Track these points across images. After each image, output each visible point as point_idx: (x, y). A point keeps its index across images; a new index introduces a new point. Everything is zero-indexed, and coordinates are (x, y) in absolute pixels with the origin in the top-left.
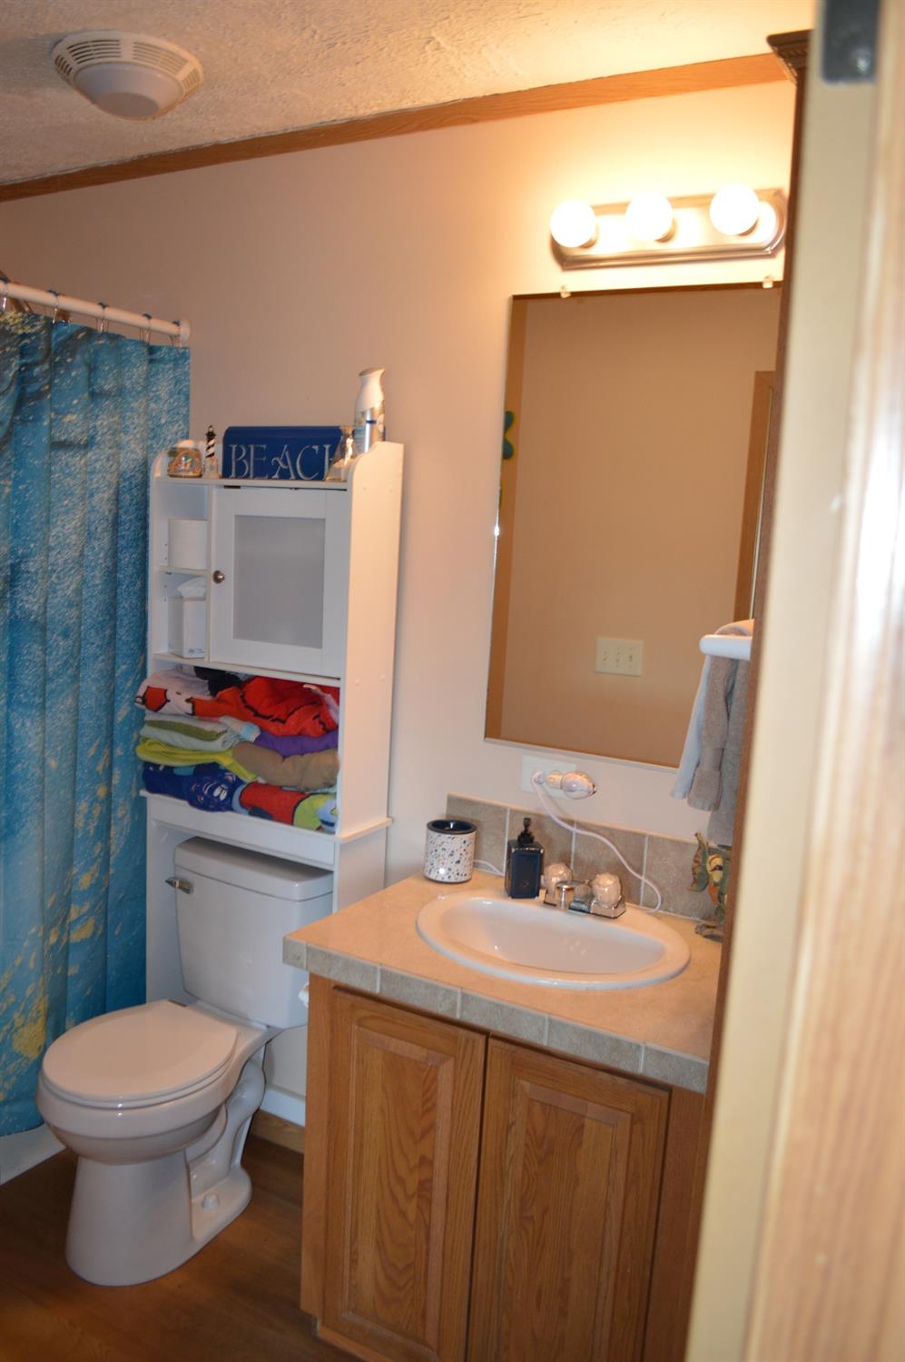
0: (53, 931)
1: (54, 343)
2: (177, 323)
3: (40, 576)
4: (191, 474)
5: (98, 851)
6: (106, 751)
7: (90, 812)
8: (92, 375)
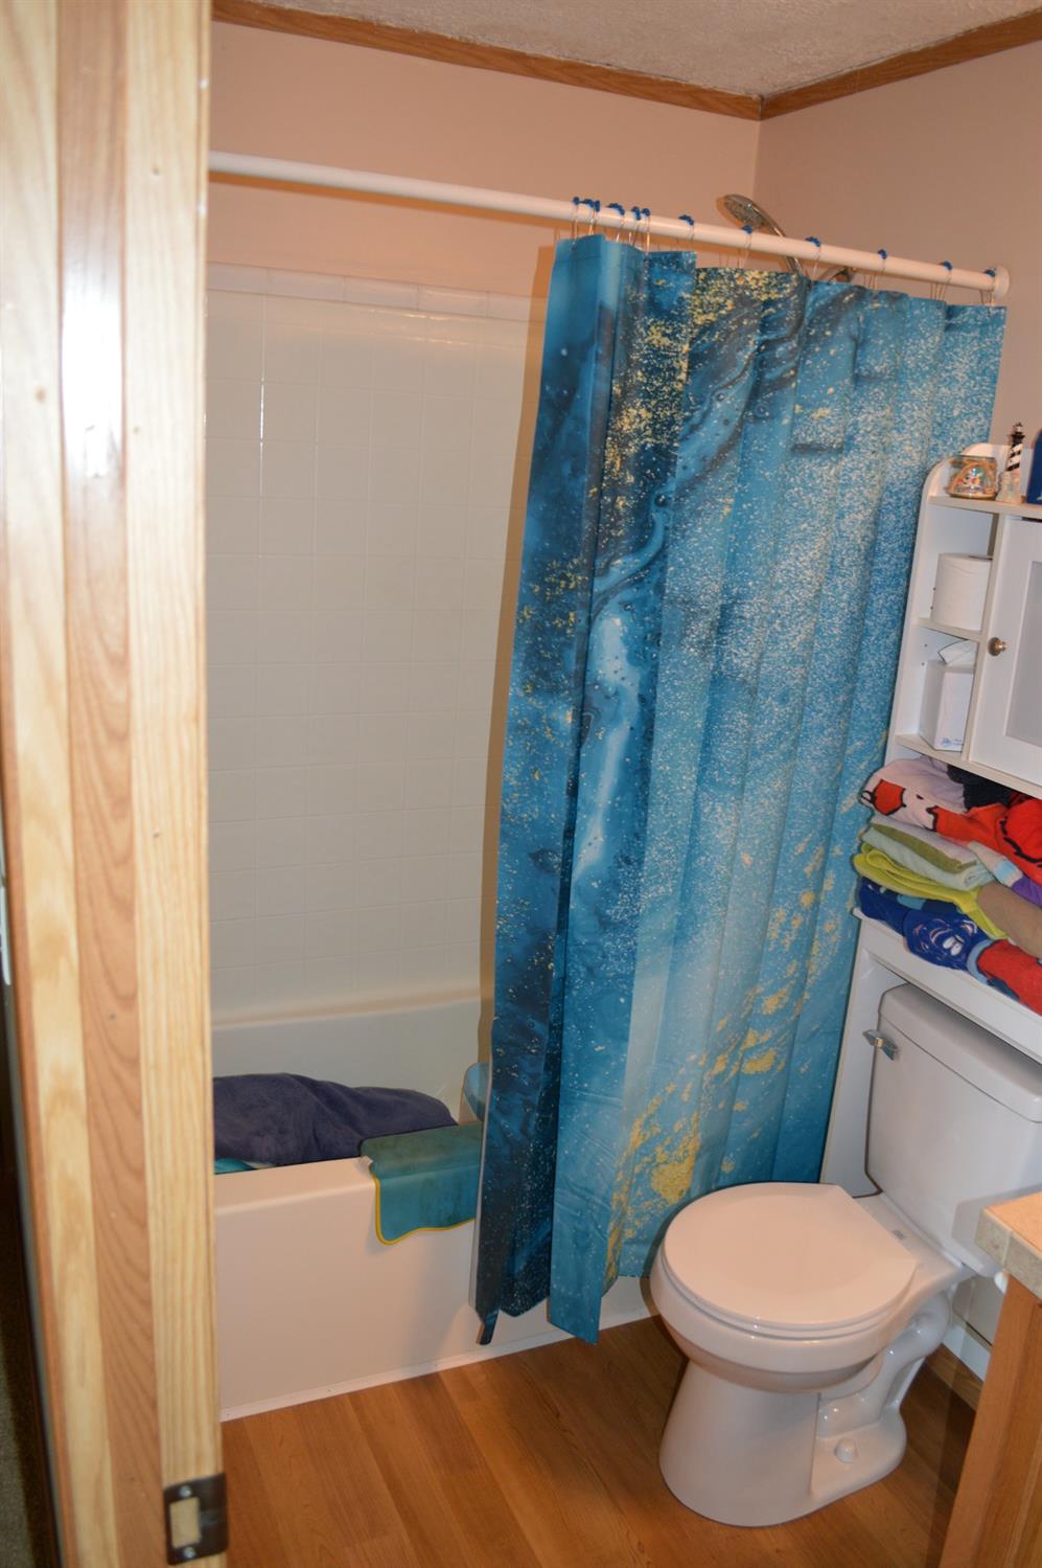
0: (720, 1058)
1: (809, 310)
2: (990, 273)
3: (756, 623)
4: (980, 494)
5: (791, 971)
6: (821, 849)
7: (789, 921)
8: (859, 351)
